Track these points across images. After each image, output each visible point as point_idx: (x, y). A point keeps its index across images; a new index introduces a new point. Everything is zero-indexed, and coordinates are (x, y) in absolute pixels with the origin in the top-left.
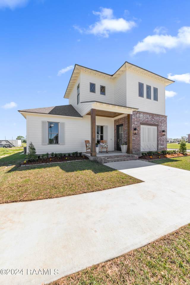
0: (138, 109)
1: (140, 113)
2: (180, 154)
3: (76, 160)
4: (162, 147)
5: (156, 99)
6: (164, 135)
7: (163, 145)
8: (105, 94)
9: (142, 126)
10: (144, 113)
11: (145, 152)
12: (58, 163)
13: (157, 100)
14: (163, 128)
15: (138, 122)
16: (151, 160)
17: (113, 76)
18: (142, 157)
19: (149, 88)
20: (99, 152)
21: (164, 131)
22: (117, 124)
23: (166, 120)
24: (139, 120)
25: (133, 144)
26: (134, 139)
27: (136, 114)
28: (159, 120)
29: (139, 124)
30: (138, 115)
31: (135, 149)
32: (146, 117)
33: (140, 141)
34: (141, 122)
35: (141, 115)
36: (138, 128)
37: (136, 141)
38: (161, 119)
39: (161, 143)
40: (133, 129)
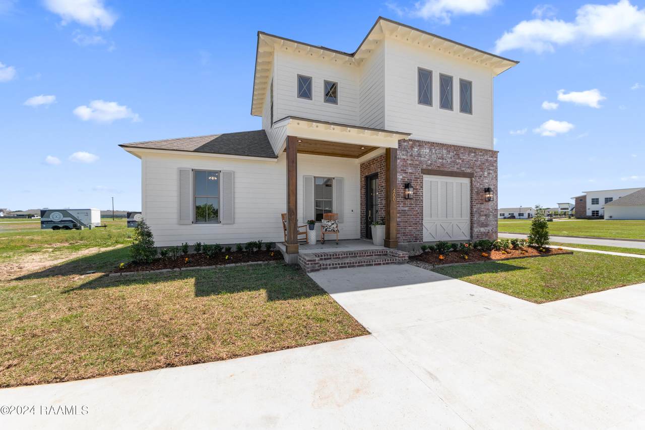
0: (410, 134)
1: (420, 144)
2: (530, 250)
3: (251, 263)
4: (482, 230)
5: (466, 107)
6: (489, 200)
7: (486, 226)
8: (335, 102)
9: (427, 179)
10: (432, 145)
11: (431, 245)
12: (204, 268)
13: (470, 112)
14: (487, 181)
15: (416, 166)
16: (441, 266)
17: (356, 56)
18: (420, 256)
19: (446, 81)
20: (317, 241)
21: (488, 190)
22: (367, 174)
23: (496, 161)
24: (417, 163)
25: (401, 222)
26: (405, 211)
27: (412, 147)
28: (475, 161)
29: (418, 174)
30: (417, 150)
31: (407, 235)
32: (439, 154)
33: (422, 215)
34: (425, 167)
35: (425, 151)
36: (415, 182)
37: (411, 215)
38: (481, 159)
39: (480, 220)
40: (403, 186)
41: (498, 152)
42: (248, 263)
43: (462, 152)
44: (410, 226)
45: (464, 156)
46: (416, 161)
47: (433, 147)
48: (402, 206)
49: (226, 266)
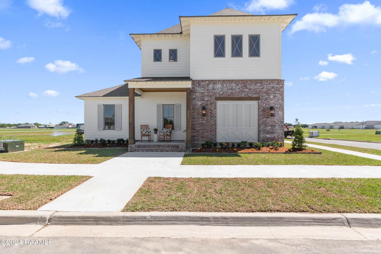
1: (214, 82)
4: (268, 136)
8: (176, 61)
9: (219, 103)
14: (273, 102)
15: (211, 96)
17: (183, 34)
23: (283, 87)
24: (212, 94)
25: (200, 130)
26: (203, 123)
27: (208, 85)
28: (261, 88)
29: (213, 100)
30: (212, 86)
31: (204, 138)
32: (229, 87)
33: (216, 126)
34: (218, 96)
35: (218, 86)
36: (211, 106)
37: (208, 126)
38: (267, 87)
39: (266, 129)
40: (202, 108)
41: (284, 80)
42: (115, 148)
43: (249, 83)
44: (206, 132)
45: (251, 86)
46: (211, 93)
47: (224, 83)
48: (201, 121)
49: (106, 148)
